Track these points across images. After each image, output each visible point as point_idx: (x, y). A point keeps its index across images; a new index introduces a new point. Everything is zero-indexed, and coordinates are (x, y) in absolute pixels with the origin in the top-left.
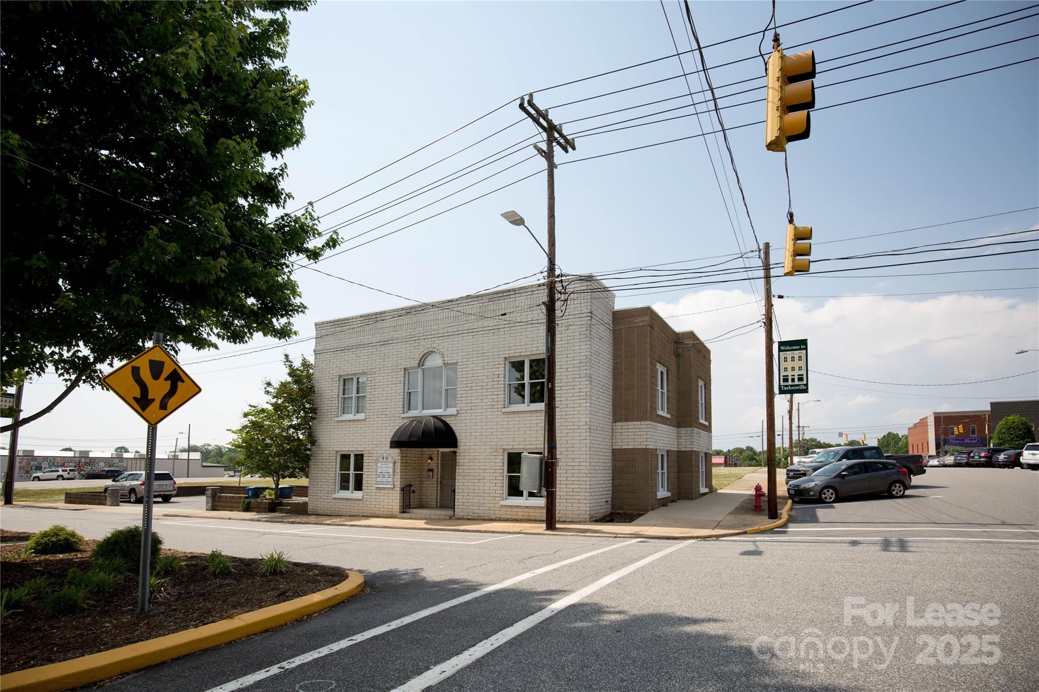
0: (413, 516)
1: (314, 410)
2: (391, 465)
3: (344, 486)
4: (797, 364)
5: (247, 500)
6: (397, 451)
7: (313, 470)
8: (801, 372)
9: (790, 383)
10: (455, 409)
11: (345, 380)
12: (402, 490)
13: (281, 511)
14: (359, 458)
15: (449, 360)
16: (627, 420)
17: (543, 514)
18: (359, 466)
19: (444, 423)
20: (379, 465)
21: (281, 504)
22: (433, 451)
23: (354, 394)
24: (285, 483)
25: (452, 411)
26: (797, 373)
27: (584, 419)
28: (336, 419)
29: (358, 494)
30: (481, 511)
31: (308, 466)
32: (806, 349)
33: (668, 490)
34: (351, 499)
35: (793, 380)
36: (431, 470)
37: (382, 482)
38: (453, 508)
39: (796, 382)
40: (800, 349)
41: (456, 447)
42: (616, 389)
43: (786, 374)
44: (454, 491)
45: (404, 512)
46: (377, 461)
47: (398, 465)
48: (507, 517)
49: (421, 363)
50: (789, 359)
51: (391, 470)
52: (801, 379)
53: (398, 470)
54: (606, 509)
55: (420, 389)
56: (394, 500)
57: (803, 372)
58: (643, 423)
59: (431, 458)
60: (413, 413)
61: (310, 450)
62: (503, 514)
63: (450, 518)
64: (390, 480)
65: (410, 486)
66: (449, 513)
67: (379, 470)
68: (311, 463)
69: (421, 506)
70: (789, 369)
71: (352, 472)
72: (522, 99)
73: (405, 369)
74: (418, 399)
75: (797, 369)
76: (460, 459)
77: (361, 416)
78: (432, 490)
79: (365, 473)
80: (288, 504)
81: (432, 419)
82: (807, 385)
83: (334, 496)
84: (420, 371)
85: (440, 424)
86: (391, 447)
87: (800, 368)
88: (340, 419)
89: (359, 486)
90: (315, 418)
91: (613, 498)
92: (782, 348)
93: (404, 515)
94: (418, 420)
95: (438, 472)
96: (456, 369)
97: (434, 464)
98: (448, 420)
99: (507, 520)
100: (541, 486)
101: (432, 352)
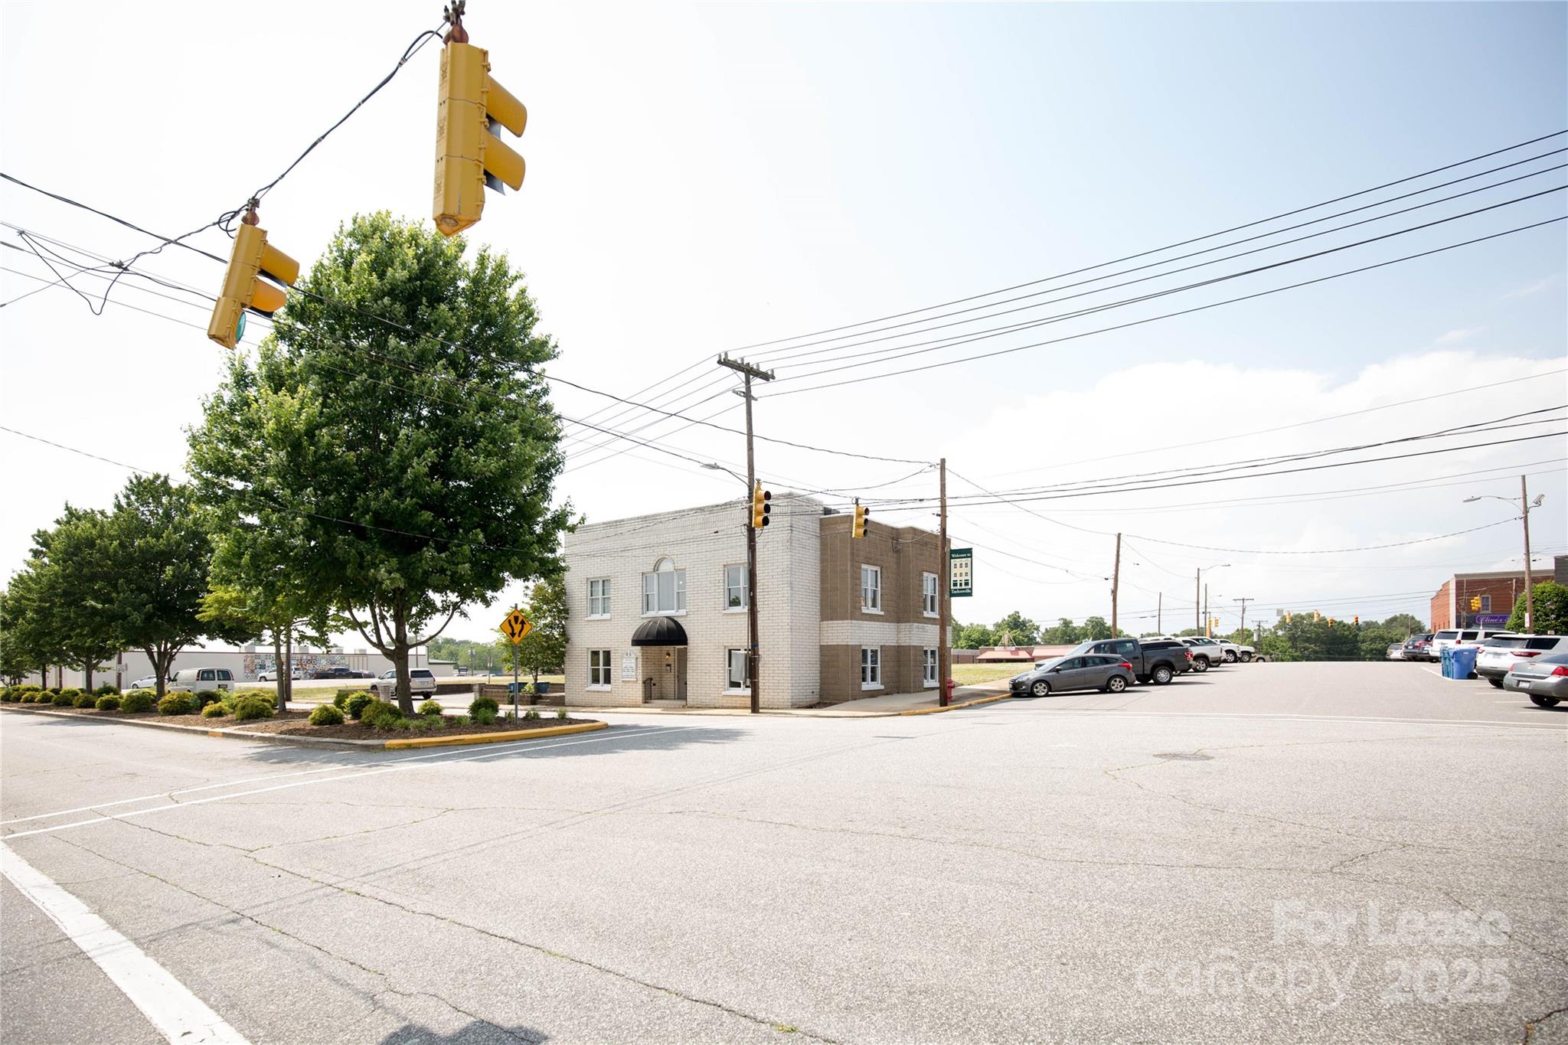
0: (654, 705)
1: (566, 611)
2: (634, 661)
3: (596, 680)
4: (964, 570)
5: (511, 694)
6: (639, 648)
7: (567, 666)
8: (967, 578)
9: (958, 587)
10: (685, 611)
11: (592, 582)
12: (644, 682)
13: (542, 704)
14: (607, 654)
15: (679, 566)
16: (832, 619)
17: (749, 702)
18: (607, 662)
19: (676, 623)
20: (624, 661)
21: (541, 697)
22: (670, 648)
23: (600, 596)
24: (543, 679)
25: (682, 612)
26: (964, 578)
27: (786, 620)
28: (586, 619)
29: (607, 687)
30: (707, 701)
31: (563, 662)
32: (971, 557)
33: (882, 684)
34: (602, 692)
35: (961, 585)
36: (669, 665)
37: (627, 676)
38: (686, 699)
39: (963, 587)
40: (967, 557)
41: (686, 644)
42: (823, 590)
43: (955, 579)
44: (686, 684)
45: (646, 703)
46: (622, 658)
47: (640, 660)
48: (728, 705)
49: (656, 568)
50: (958, 566)
51: (634, 665)
52: (967, 584)
53: (640, 666)
54: (816, 699)
55: (656, 592)
56: (637, 692)
57: (969, 578)
58: (845, 621)
59: (669, 655)
60: (651, 614)
61: (564, 647)
62: (724, 702)
63: (683, 707)
64: (634, 674)
65: (651, 679)
66: (683, 703)
67: (624, 665)
68: (566, 659)
69: (661, 698)
70: (958, 574)
71: (601, 667)
72: (720, 356)
73: (643, 574)
74: (654, 601)
75: (964, 574)
76: (690, 655)
77: (607, 616)
78: (670, 682)
79: (612, 667)
80: (548, 698)
81: (666, 620)
82: (971, 589)
83: (587, 689)
84: (655, 575)
85: (672, 624)
86: (633, 645)
87: (966, 574)
88: (589, 618)
89: (607, 680)
90: (567, 618)
91: (821, 689)
92: (953, 556)
93: (646, 705)
94: (654, 619)
95: (675, 666)
96: (685, 574)
97: (671, 660)
98: (679, 621)
99: (728, 708)
100: (746, 678)
101: (664, 559)
